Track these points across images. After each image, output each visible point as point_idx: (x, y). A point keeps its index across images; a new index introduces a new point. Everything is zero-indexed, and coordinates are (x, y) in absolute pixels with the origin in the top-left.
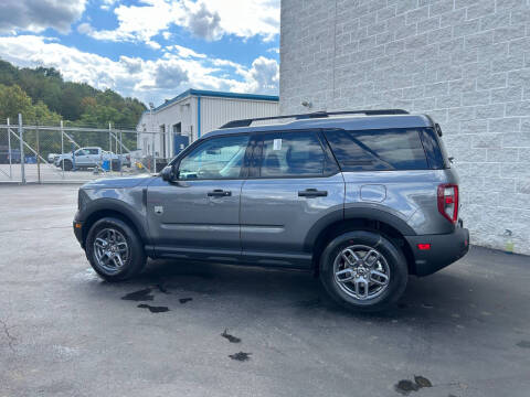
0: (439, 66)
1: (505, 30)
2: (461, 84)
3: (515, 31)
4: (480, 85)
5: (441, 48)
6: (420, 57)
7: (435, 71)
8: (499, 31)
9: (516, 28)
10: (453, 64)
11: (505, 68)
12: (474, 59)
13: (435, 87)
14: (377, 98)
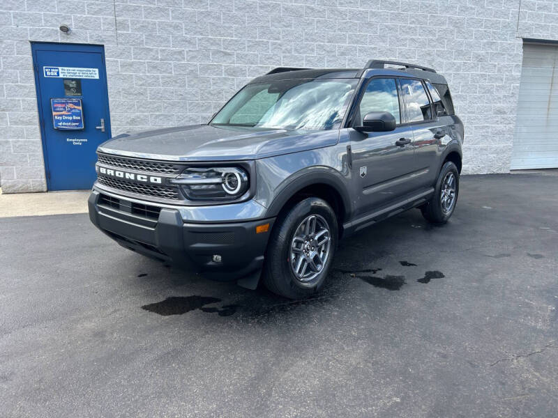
0: (260, 24)
1: (312, 9)
2: (280, 45)
3: (319, 12)
4: (296, 50)
5: (261, 7)
6: (240, 9)
7: (255, 28)
8: (308, 7)
9: (321, 10)
10: (272, 25)
11: (313, 40)
12: (290, 26)
13: (258, 44)
14: (189, 42)
